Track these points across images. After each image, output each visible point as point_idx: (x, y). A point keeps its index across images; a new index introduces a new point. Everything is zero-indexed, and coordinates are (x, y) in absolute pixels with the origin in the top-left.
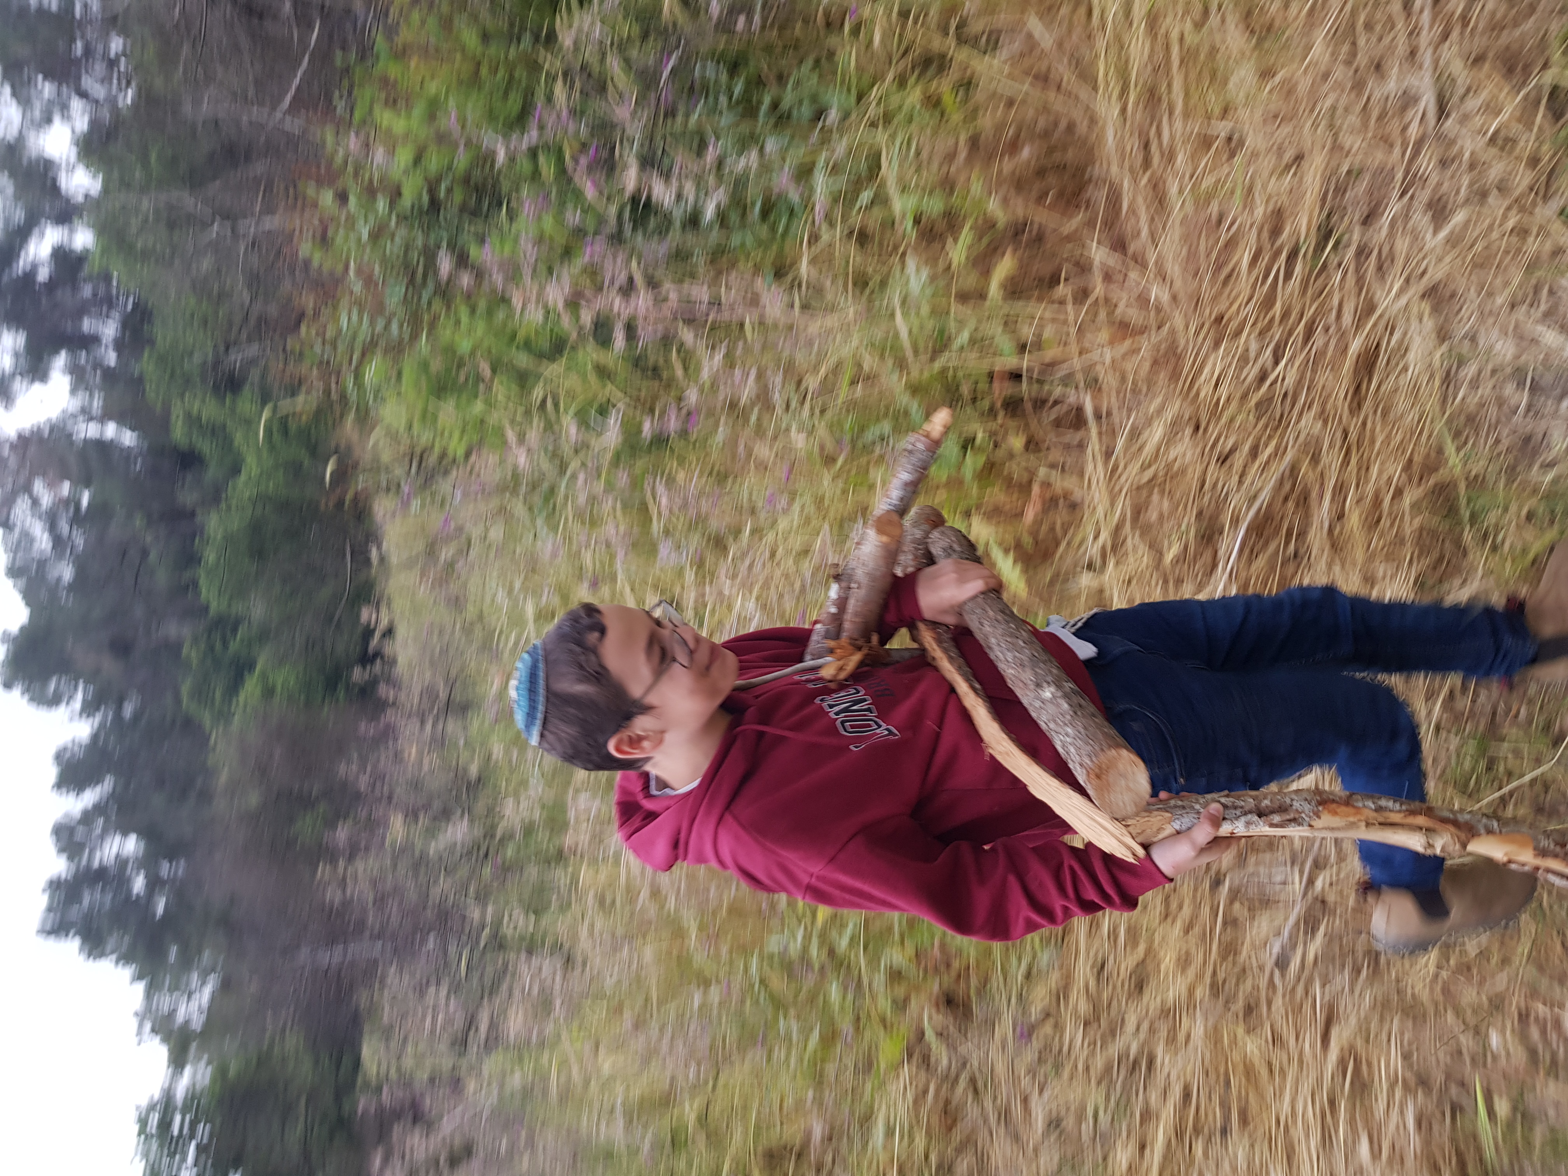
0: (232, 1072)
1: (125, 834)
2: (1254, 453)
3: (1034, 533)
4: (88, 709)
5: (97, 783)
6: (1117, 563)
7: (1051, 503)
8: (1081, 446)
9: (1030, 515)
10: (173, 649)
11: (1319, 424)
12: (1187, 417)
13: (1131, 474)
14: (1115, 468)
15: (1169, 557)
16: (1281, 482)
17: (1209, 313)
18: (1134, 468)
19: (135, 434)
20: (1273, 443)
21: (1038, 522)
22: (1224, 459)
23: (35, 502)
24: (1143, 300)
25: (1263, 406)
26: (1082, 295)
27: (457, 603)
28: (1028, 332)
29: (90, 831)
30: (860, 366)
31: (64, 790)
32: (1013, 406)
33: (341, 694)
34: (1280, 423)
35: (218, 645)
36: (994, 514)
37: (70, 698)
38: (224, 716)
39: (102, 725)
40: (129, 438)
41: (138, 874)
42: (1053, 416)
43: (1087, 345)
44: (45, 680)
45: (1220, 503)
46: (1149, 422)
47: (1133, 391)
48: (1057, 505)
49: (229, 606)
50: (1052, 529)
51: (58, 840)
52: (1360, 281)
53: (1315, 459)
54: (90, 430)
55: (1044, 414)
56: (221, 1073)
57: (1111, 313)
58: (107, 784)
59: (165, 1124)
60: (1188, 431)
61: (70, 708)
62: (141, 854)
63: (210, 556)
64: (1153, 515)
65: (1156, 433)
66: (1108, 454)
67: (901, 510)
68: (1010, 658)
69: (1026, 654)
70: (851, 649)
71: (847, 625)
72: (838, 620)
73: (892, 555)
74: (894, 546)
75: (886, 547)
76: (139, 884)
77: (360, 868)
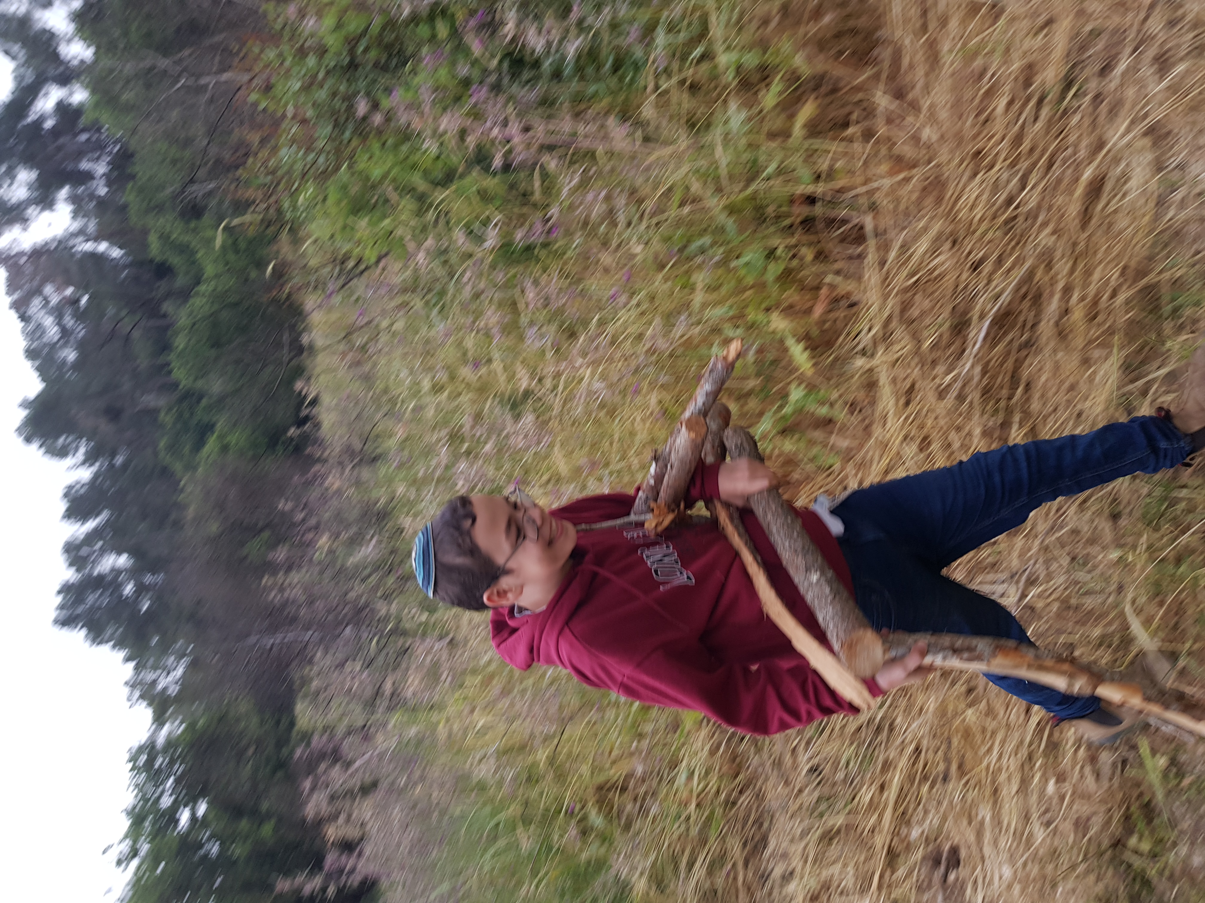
0: (200, 726)
1: (118, 552)
2: (1000, 262)
3: (821, 326)
4: (90, 459)
5: (97, 514)
6: (885, 350)
7: (835, 302)
8: (861, 257)
9: (818, 311)
10: (152, 413)
11: (1054, 238)
12: (947, 234)
13: (900, 280)
14: (887, 275)
16: (1019, 286)
17: (970, 149)
18: (902, 274)
19: (122, 251)
20: (1015, 255)
21: (824, 317)
22: (976, 267)
23: (46, 301)
24: (916, 139)
26: (868, 135)
27: (368, 380)
28: (823, 164)
29: (92, 550)
30: (688, 190)
31: (71, 520)
32: (808, 224)
33: (280, 449)
35: (186, 413)
36: (789, 311)
37: (76, 451)
38: (191, 466)
39: (100, 471)
40: (117, 253)
41: (128, 581)
43: (870, 175)
44: (56, 436)
46: (916, 238)
47: (905, 213)
48: (840, 303)
49: (195, 382)
50: (835, 323)
51: (68, 556)
52: (1094, 122)
54: (87, 247)
56: (191, 727)
57: (890, 149)
58: (105, 516)
59: (150, 762)
60: (947, 245)
61: (75, 459)
62: (130, 567)
63: (180, 343)
64: (915, 312)
66: (882, 264)
67: (704, 413)
68: (787, 544)
69: (799, 544)
70: (666, 510)
71: (662, 494)
72: (655, 490)
73: (697, 447)
74: (699, 440)
75: (693, 441)
76: (129, 589)
77: (295, 577)
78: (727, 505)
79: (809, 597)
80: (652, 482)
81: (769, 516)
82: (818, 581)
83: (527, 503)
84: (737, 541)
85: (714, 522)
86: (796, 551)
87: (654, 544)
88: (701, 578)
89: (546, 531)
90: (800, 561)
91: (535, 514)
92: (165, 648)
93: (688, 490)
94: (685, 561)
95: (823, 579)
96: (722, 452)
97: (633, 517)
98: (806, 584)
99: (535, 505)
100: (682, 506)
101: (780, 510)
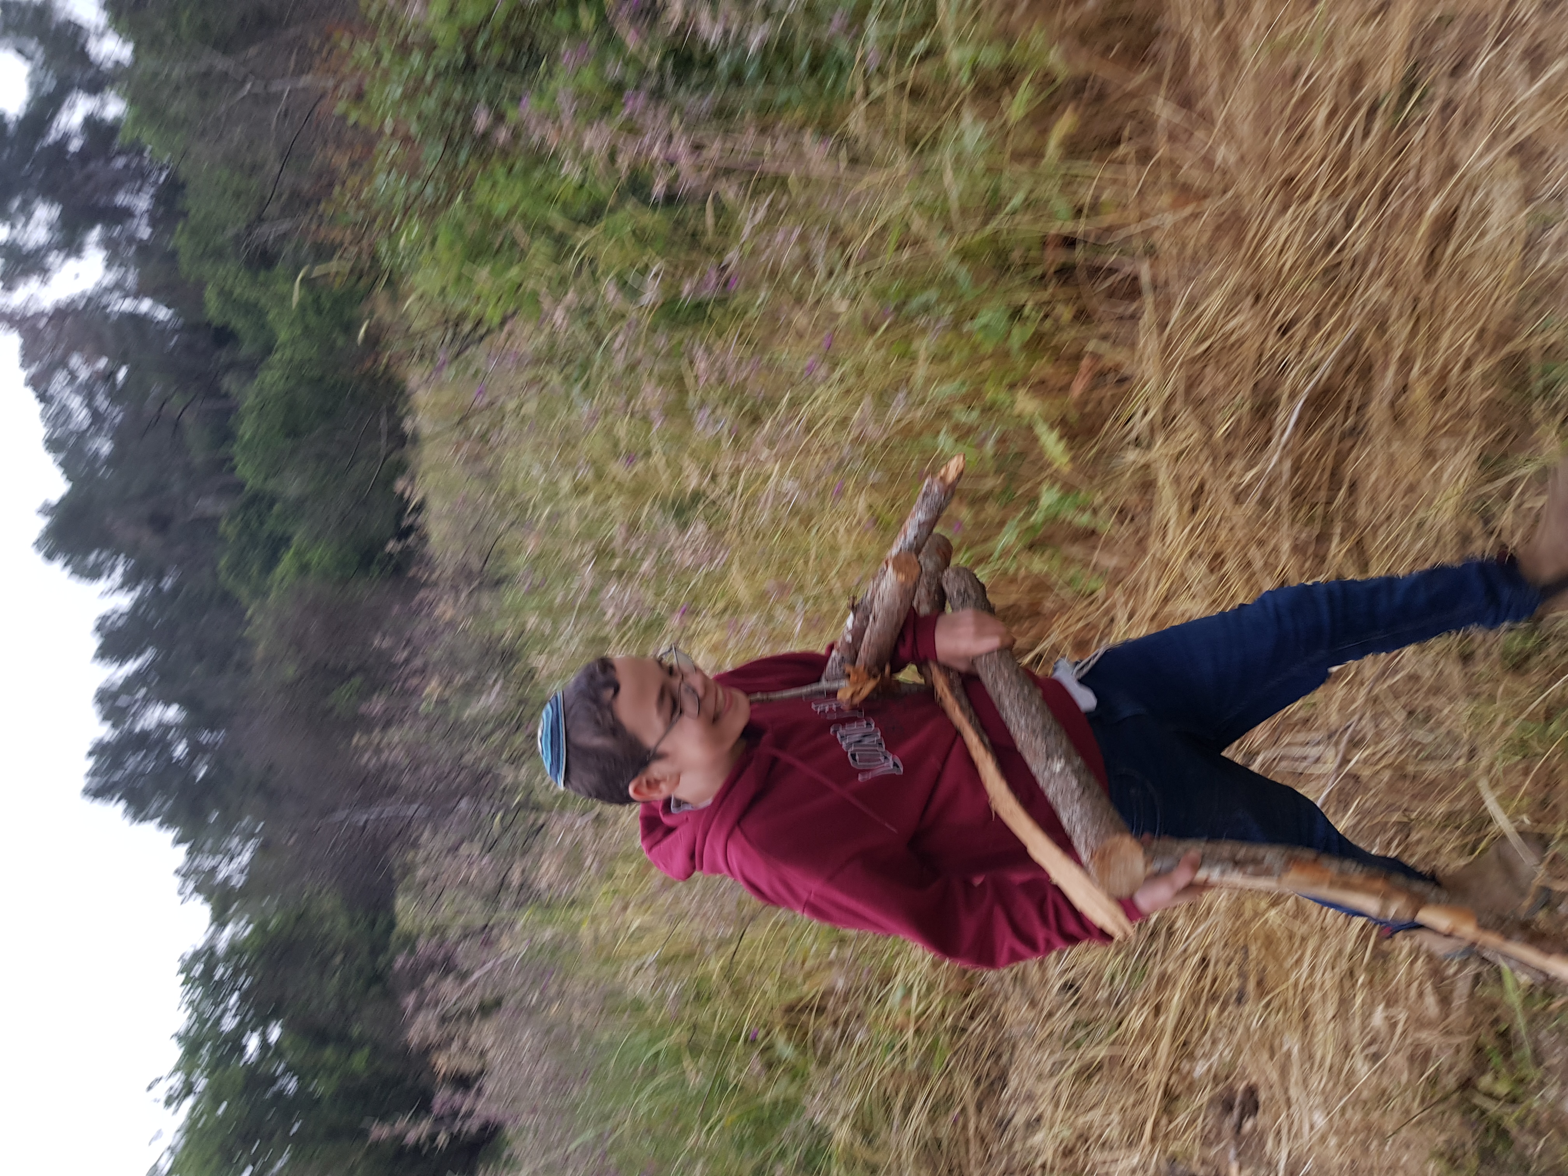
0: (272, 928)
1: (167, 703)
2: (1317, 323)
3: (1081, 408)
4: (128, 583)
5: (139, 653)
6: (1166, 438)
7: (1100, 377)
8: (1135, 318)
9: (1077, 388)
10: (210, 523)
11: (1389, 292)
12: (1248, 286)
14: (1169, 340)
15: (1220, 432)
16: (1343, 354)
17: (1278, 175)
18: (1189, 340)
19: (170, 311)
20: (1339, 312)
21: (1086, 396)
22: (1285, 329)
23: (73, 376)
24: (1208, 161)
25: (1329, 274)
26: (1145, 155)
27: (490, 479)
28: (1085, 195)
29: (133, 699)
30: (908, 228)
31: (106, 660)
32: (1065, 274)
33: (376, 569)
34: (1347, 293)
35: (254, 524)
36: (1040, 388)
37: (111, 570)
38: (260, 593)
39: (142, 597)
40: (163, 314)
41: (179, 740)
42: (1106, 286)
43: (1147, 209)
44: (86, 552)
46: (1208, 292)
47: (1193, 258)
48: (1106, 378)
49: (265, 483)
50: (1100, 404)
51: (101, 705)
52: (1444, 137)
53: (1382, 329)
54: (125, 305)
55: (1098, 283)
56: (261, 928)
57: (1174, 175)
58: (149, 655)
59: (208, 972)
60: (1249, 301)
61: (110, 582)
62: (182, 722)
63: (246, 430)
64: (1206, 389)
65: (1215, 303)
66: (1163, 326)
67: (916, 548)
68: (1023, 722)
69: (1038, 722)
70: (865, 676)
71: (862, 654)
72: (853, 649)
73: (908, 593)
74: (910, 584)
75: (902, 585)
76: (180, 750)
77: (395, 735)
78: (946, 669)
79: (1050, 792)
80: (849, 638)
81: (1001, 685)
82: (1063, 770)
83: (685, 667)
84: (959, 717)
86: (1034, 731)
87: (851, 720)
88: (912, 764)
89: (710, 703)
90: (1039, 745)
91: (696, 681)
92: (227, 827)
93: (895, 648)
94: (891, 744)
95: (1068, 769)
96: (940, 599)
97: (824, 685)
98: (1046, 774)
99: (697, 669)
100: (887, 670)
101: (1014, 677)
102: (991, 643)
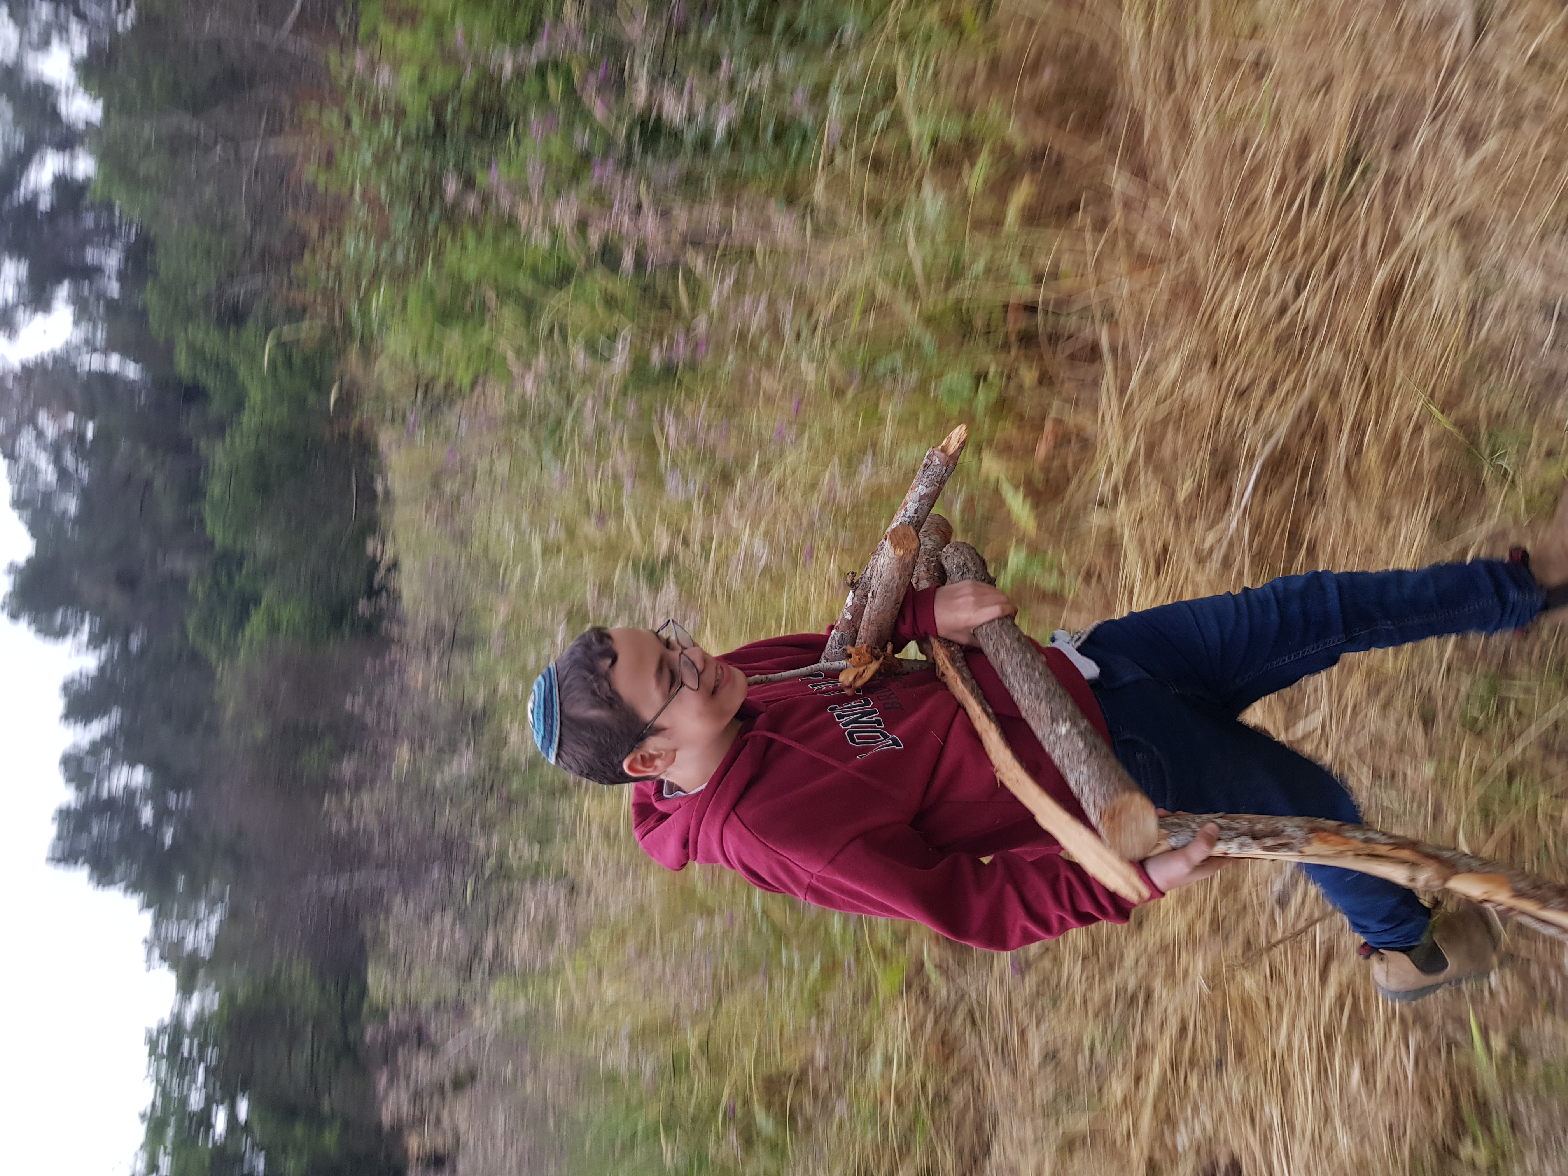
0: (240, 998)
1: (133, 765)
2: (1273, 387)
3: (1046, 470)
4: (95, 642)
5: (104, 714)
6: (1128, 502)
7: (1062, 440)
8: (1096, 384)
9: (1042, 450)
10: (179, 583)
11: (1340, 359)
12: (1204, 350)
13: (1145, 411)
14: (1129, 404)
15: (1182, 495)
16: (1298, 419)
17: (1230, 244)
18: (1150, 403)
19: (139, 366)
20: (1293, 377)
21: (1050, 458)
22: (1242, 394)
23: (40, 434)
24: (1163, 231)
25: (1282, 341)
26: (1101, 225)
27: (462, 538)
28: (1045, 262)
29: (98, 763)
30: (873, 295)
31: (72, 721)
32: (1027, 339)
33: (347, 630)
34: (1300, 357)
35: (224, 580)
36: (1006, 450)
37: (77, 630)
38: (229, 651)
39: (110, 657)
40: (132, 371)
41: (145, 805)
42: (1068, 352)
43: (1104, 275)
44: (51, 611)
45: (1236, 440)
46: (1166, 356)
47: (1152, 323)
48: (1069, 441)
49: (235, 541)
50: (1065, 467)
51: (66, 770)
52: (1387, 210)
53: (1335, 393)
54: (93, 362)
55: (1059, 347)
56: (229, 1000)
57: (1130, 245)
58: (115, 716)
59: (175, 1046)
60: (1206, 365)
61: (77, 640)
62: (149, 786)
63: (216, 489)
64: (1166, 451)
65: (1173, 368)
66: (1122, 391)
67: (916, 524)
68: (1026, 688)
69: (1042, 687)
70: (867, 657)
71: (862, 633)
72: (853, 626)
73: (907, 568)
74: (909, 560)
75: (900, 560)
76: (147, 815)
77: (366, 797)
78: (947, 643)
79: (1056, 756)
80: (849, 617)
81: (1003, 654)
82: (1068, 732)
84: (961, 689)
85: (931, 666)
86: (1038, 697)
90: (1043, 709)
92: (194, 891)
95: (1074, 731)
96: (940, 575)
98: (1052, 738)
101: (1016, 645)
102: (992, 612)
